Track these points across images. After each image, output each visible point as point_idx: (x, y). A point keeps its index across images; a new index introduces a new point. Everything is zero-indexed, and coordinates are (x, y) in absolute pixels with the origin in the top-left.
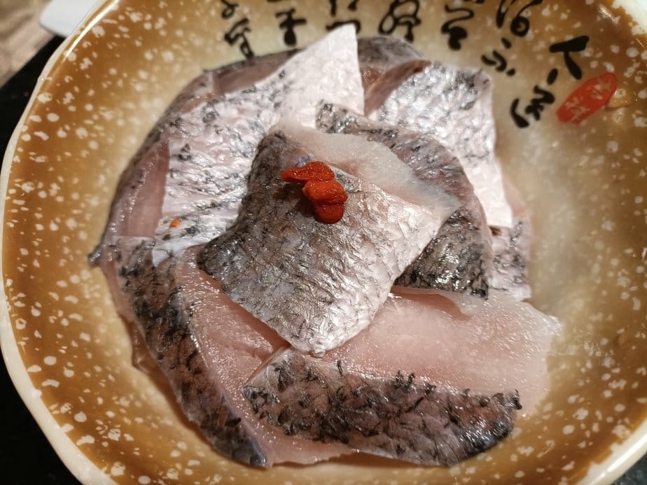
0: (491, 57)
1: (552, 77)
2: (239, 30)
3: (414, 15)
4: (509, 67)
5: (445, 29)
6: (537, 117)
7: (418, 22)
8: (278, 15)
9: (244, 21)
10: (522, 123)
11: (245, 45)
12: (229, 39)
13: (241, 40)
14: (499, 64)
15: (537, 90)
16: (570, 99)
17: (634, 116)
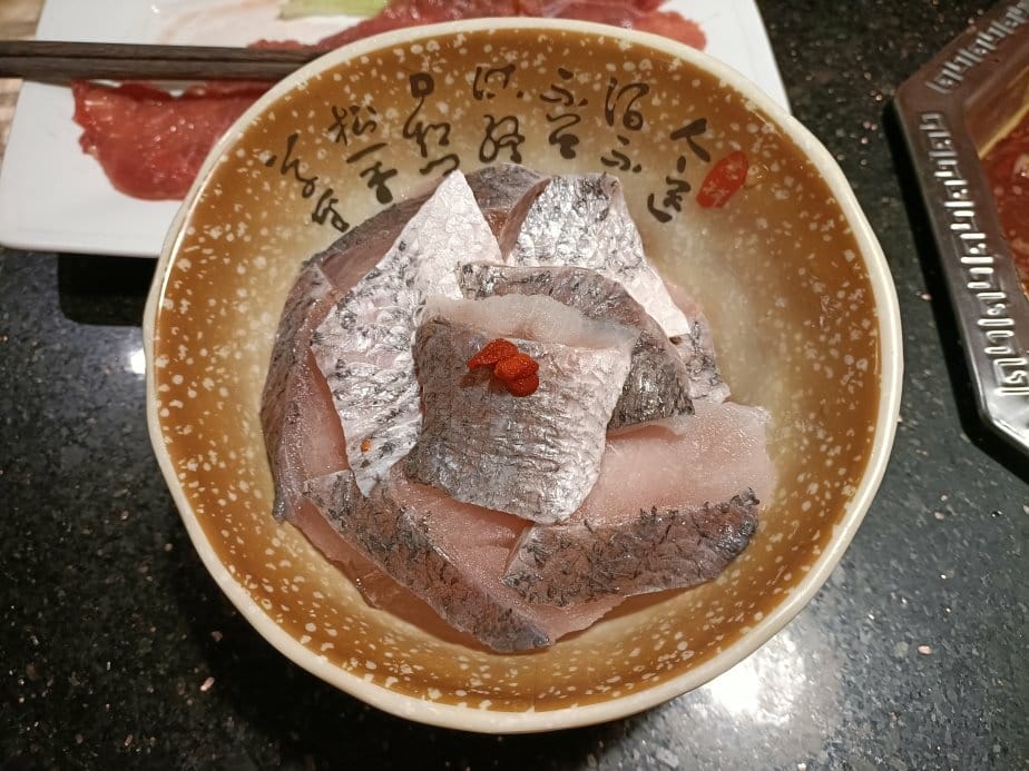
0: (611, 158)
1: (681, 164)
2: (325, 204)
3: (515, 133)
4: (633, 164)
5: (553, 140)
6: (678, 209)
7: (522, 139)
8: (363, 174)
9: (329, 192)
10: (664, 218)
11: (337, 217)
12: (318, 219)
13: (330, 215)
14: (622, 163)
15: (669, 181)
16: (706, 184)
17: (773, 190)
